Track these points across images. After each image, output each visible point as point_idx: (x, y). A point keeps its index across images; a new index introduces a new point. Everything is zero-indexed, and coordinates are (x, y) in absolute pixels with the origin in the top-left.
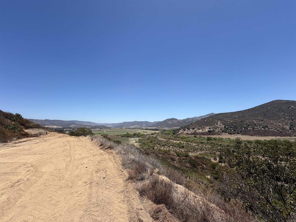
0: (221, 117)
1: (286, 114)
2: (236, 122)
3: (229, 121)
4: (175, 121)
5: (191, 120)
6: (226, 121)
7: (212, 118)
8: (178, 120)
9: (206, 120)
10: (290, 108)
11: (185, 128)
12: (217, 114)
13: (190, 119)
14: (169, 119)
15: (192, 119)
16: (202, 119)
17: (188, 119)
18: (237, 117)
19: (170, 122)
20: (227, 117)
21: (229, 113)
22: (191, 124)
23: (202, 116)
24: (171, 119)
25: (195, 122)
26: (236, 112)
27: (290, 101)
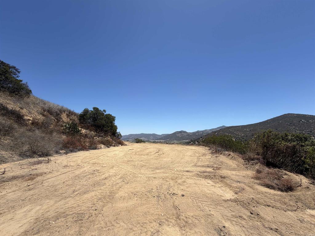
0: (232, 130)
1: (297, 128)
2: (247, 136)
3: (239, 134)
4: (185, 134)
5: (201, 133)
6: (236, 135)
7: (223, 131)
8: (187, 133)
9: (216, 134)
10: (301, 122)
11: (195, 141)
12: (228, 127)
13: (201, 131)
14: (178, 132)
15: (203, 131)
16: (213, 132)
17: (198, 132)
18: (248, 131)
19: (179, 135)
20: (238, 130)
21: (240, 126)
22: (201, 137)
23: (213, 129)
24: (181, 132)
25: (205, 135)
26: (247, 125)
27: (302, 115)
